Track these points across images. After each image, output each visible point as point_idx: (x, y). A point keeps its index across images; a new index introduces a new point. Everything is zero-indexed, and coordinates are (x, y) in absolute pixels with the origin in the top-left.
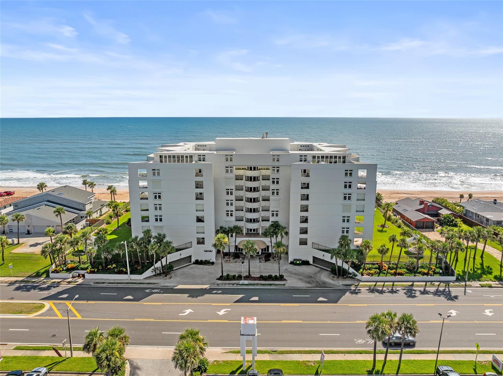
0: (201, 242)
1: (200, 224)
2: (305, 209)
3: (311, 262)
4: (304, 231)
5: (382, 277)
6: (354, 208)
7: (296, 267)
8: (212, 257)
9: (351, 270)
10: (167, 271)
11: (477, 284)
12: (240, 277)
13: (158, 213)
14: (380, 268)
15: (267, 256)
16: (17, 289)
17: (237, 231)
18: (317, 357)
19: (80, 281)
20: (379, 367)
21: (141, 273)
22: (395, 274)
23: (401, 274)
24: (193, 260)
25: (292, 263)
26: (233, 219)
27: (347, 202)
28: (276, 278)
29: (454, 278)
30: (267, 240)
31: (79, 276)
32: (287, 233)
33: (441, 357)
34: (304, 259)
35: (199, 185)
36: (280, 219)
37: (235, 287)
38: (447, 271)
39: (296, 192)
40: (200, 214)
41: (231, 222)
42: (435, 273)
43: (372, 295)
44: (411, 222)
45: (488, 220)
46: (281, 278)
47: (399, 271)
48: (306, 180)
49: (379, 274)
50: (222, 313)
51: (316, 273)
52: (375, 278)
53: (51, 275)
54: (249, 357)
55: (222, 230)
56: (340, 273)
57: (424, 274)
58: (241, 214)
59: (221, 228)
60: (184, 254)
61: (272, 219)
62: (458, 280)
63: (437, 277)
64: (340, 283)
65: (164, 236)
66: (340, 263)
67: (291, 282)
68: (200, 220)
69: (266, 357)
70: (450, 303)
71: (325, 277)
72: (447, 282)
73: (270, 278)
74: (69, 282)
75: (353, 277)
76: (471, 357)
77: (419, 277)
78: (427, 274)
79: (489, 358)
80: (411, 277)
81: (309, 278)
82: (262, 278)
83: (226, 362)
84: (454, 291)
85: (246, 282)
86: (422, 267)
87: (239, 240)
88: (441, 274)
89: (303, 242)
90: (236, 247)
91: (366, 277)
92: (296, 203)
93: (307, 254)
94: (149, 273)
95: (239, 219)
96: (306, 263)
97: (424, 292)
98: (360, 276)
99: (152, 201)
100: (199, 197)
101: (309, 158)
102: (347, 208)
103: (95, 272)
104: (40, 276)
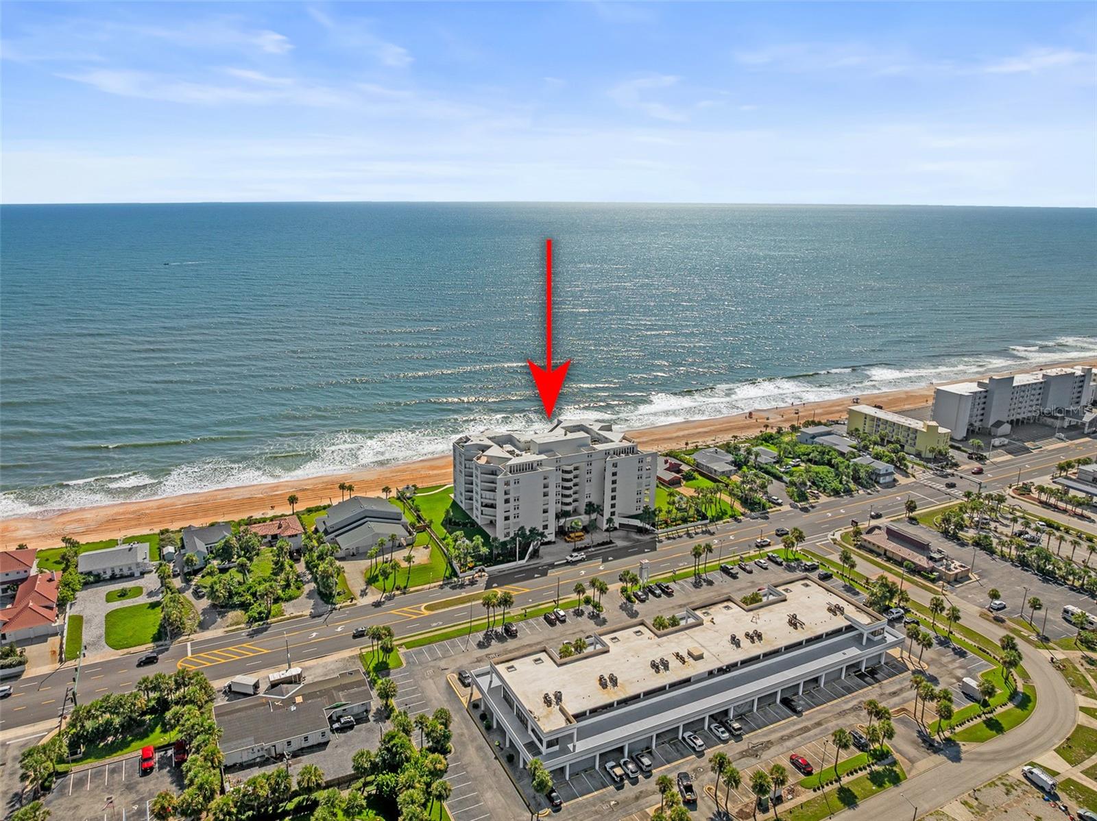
0: (546, 527)
1: (546, 514)
2: (614, 490)
3: (618, 527)
4: (613, 506)
5: (670, 529)
6: (644, 484)
7: (611, 533)
8: (552, 538)
9: (652, 528)
10: (536, 554)
11: (721, 522)
12: (590, 547)
13: (516, 512)
14: (666, 522)
16: (452, 588)
19: (486, 574)
20: (697, 572)
21: (521, 559)
22: (676, 525)
23: (679, 524)
25: (606, 531)
26: (560, 505)
27: (640, 480)
28: (608, 543)
29: (708, 521)
30: (588, 517)
31: (480, 571)
32: (602, 510)
33: (721, 562)
34: (614, 526)
35: (545, 486)
36: (593, 499)
38: (704, 517)
39: (608, 480)
40: (545, 507)
41: (559, 508)
42: (698, 520)
43: (670, 541)
44: (664, 481)
45: (715, 471)
46: (611, 542)
47: (677, 522)
48: (614, 470)
49: (667, 527)
50: (601, 568)
51: (627, 535)
52: (665, 530)
53: (460, 575)
56: (646, 531)
59: (557, 514)
62: (711, 522)
63: (699, 522)
64: (647, 538)
67: (620, 543)
68: (545, 511)
70: (712, 537)
71: (636, 536)
72: (705, 525)
73: (603, 544)
74: (481, 577)
75: (651, 532)
76: (732, 559)
77: (690, 524)
78: (693, 521)
79: (738, 557)
80: (685, 525)
81: (626, 539)
82: (600, 545)
84: (711, 528)
85: (593, 550)
86: (689, 518)
88: (701, 520)
89: (613, 514)
91: (661, 531)
92: (608, 487)
93: (616, 522)
94: (528, 557)
96: (615, 529)
97: (697, 534)
98: (656, 531)
99: (512, 503)
100: (545, 495)
101: (612, 452)
102: (639, 485)
103: (490, 566)
104: (451, 578)
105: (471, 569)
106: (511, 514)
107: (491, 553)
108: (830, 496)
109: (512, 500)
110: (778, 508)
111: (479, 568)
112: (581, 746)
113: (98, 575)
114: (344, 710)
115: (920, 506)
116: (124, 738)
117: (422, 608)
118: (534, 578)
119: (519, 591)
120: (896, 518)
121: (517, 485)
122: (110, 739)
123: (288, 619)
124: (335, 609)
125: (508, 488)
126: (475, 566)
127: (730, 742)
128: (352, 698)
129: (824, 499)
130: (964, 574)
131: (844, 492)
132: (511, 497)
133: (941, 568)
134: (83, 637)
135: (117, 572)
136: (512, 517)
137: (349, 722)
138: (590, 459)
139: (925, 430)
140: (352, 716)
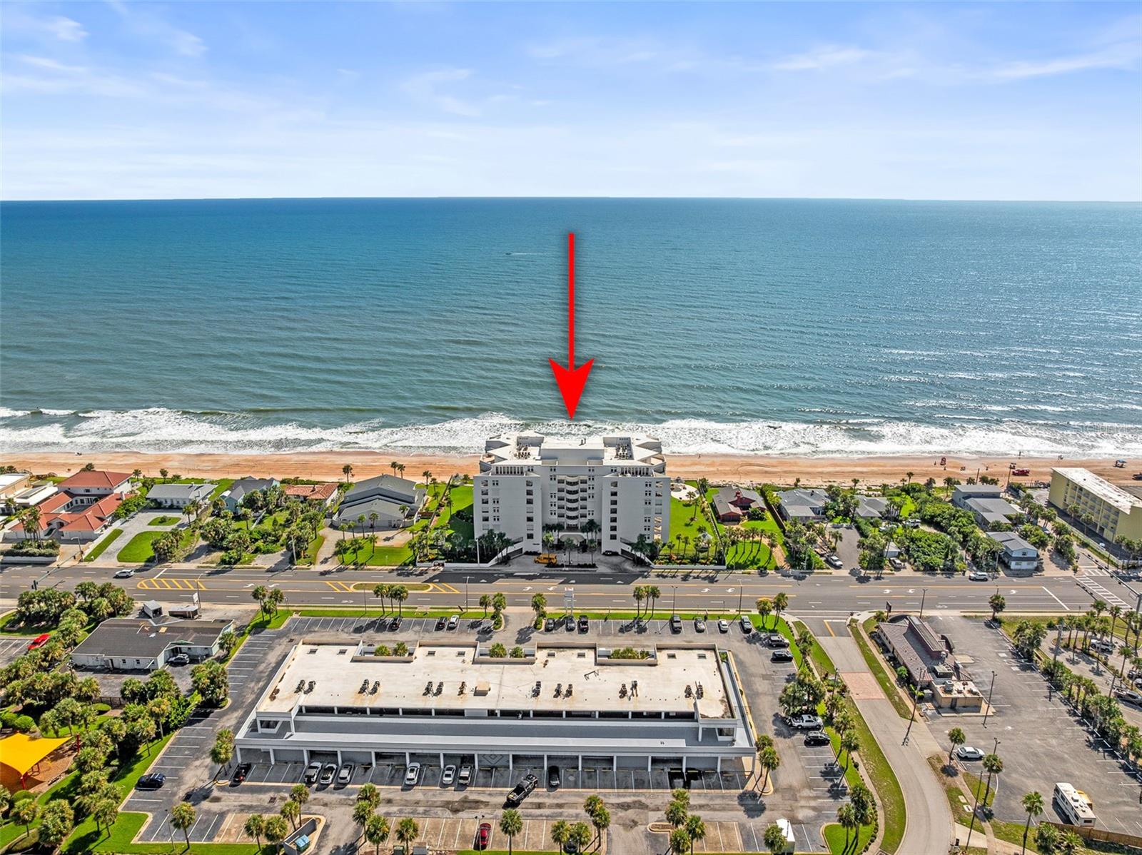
0: (530, 536)
1: (531, 523)
2: (614, 511)
3: (620, 553)
4: (614, 529)
5: (670, 566)
6: (653, 511)
7: (607, 557)
8: (539, 549)
9: (647, 560)
10: (506, 560)
11: (741, 572)
12: (562, 566)
13: (496, 514)
14: (670, 559)
15: (584, 547)
16: (399, 575)
17: (559, 527)
18: (607, 612)
19: (441, 569)
21: (487, 562)
22: (680, 564)
23: (684, 564)
24: (524, 551)
25: (604, 554)
26: (556, 517)
27: (648, 506)
28: (590, 566)
29: (725, 567)
30: (584, 535)
31: (439, 565)
32: (600, 530)
33: (677, 613)
34: (614, 551)
35: (529, 493)
36: (595, 517)
37: (559, 572)
38: (721, 562)
39: (607, 499)
40: (530, 515)
41: (554, 519)
42: (711, 563)
46: (594, 566)
47: (684, 561)
48: (614, 489)
49: (668, 563)
50: (551, 589)
51: (621, 563)
52: (665, 566)
53: (418, 564)
54: (569, 611)
55: (548, 528)
56: (639, 562)
57: (702, 564)
58: (563, 511)
59: (547, 525)
60: (517, 547)
61: (589, 517)
62: (728, 568)
63: (712, 566)
64: (637, 570)
65: (504, 535)
66: (638, 554)
67: (602, 569)
68: (530, 519)
69: (579, 611)
71: (628, 566)
72: (717, 570)
73: (585, 566)
74: (434, 570)
75: (647, 566)
76: (694, 613)
77: (698, 566)
78: (705, 564)
80: (692, 566)
81: (615, 566)
82: (579, 566)
83: (556, 614)
85: (567, 569)
86: (702, 559)
87: (561, 534)
88: (716, 564)
89: (613, 537)
90: (559, 540)
91: (657, 565)
92: (607, 507)
93: (617, 546)
94: (493, 562)
95: (561, 516)
96: (615, 554)
97: (697, 577)
98: (653, 565)
99: (490, 506)
100: (530, 502)
101: (619, 470)
102: (647, 511)
103: (450, 562)
104: (408, 565)
105: (430, 561)
106: (491, 515)
107: (453, 549)
108: (918, 570)
109: (491, 501)
110: (832, 570)
111: (441, 562)
112: (298, 737)
113: (160, 504)
114: (189, 649)
115: (1011, 607)
116: (52, 625)
117: (352, 586)
118: (479, 582)
119: (450, 590)
120: (974, 614)
121: (495, 487)
122: (43, 623)
123: (253, 568)
124: (290, 569)
125: (486, 488)
126: (436, 559)
127: (449, 788)
128: (197, 641)
129: (908, 571)
130: (974, 703)
131: (942, 570)
132: (490, 497)
133: (938, 686)
134: (110, 547)
135: (175, 503)
136: (491, 519)
137: (182, 659)
138: (591, 473)
139: (1128, 512)
140: (189, 656)
